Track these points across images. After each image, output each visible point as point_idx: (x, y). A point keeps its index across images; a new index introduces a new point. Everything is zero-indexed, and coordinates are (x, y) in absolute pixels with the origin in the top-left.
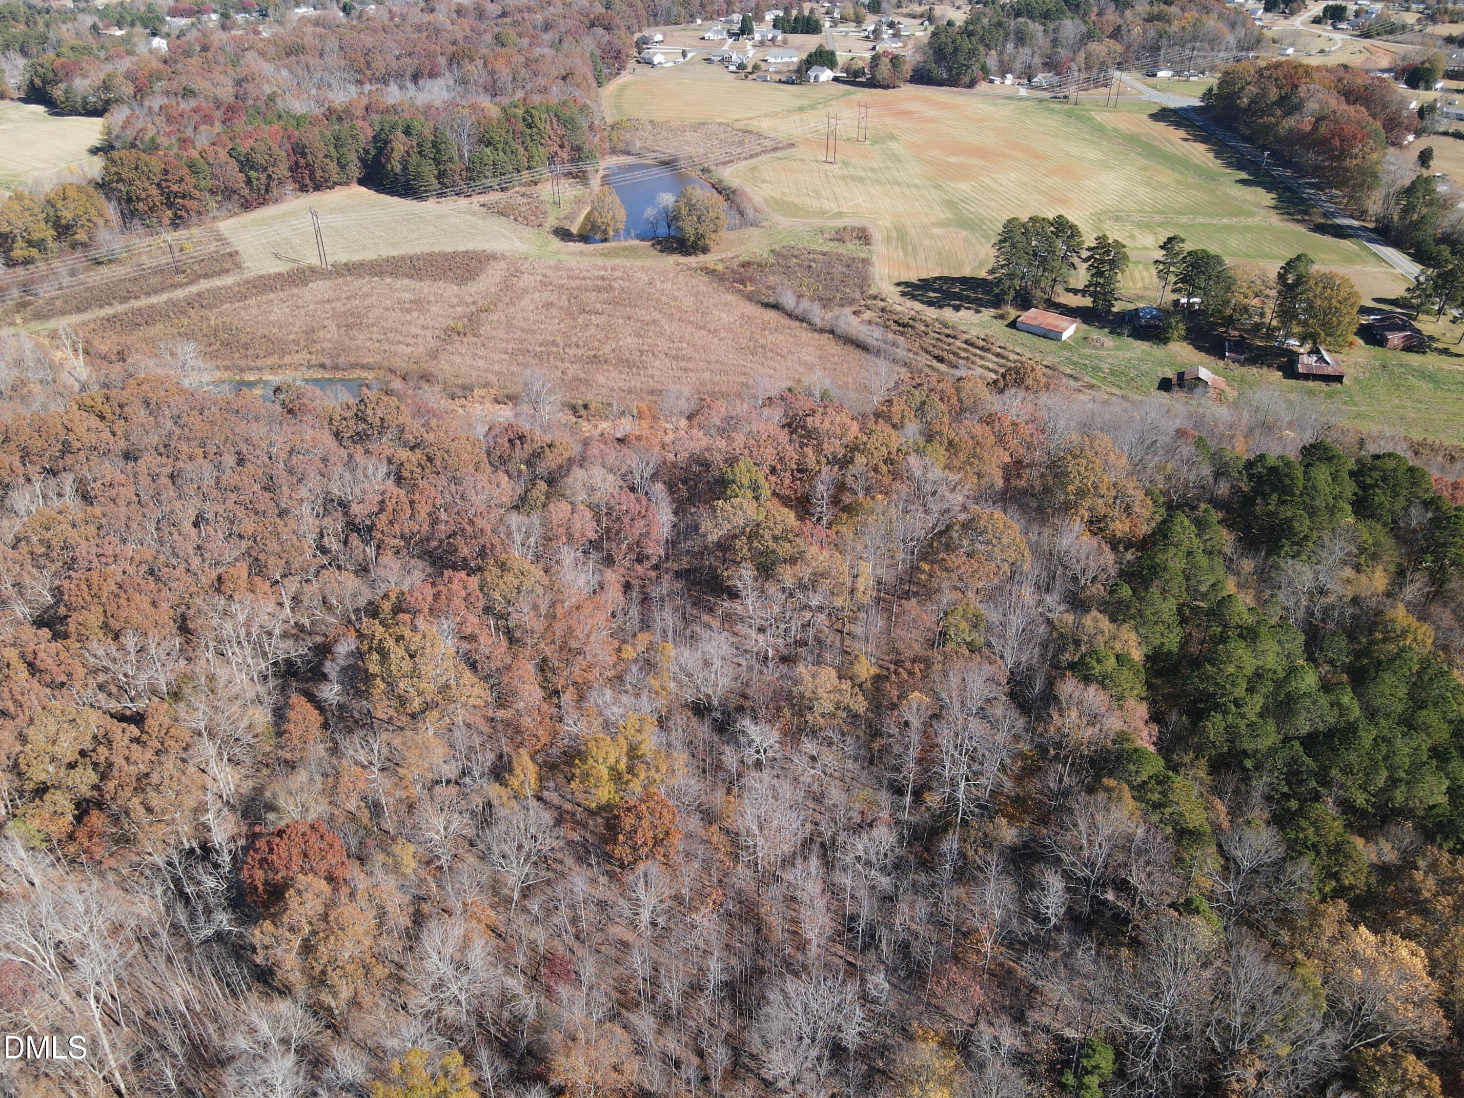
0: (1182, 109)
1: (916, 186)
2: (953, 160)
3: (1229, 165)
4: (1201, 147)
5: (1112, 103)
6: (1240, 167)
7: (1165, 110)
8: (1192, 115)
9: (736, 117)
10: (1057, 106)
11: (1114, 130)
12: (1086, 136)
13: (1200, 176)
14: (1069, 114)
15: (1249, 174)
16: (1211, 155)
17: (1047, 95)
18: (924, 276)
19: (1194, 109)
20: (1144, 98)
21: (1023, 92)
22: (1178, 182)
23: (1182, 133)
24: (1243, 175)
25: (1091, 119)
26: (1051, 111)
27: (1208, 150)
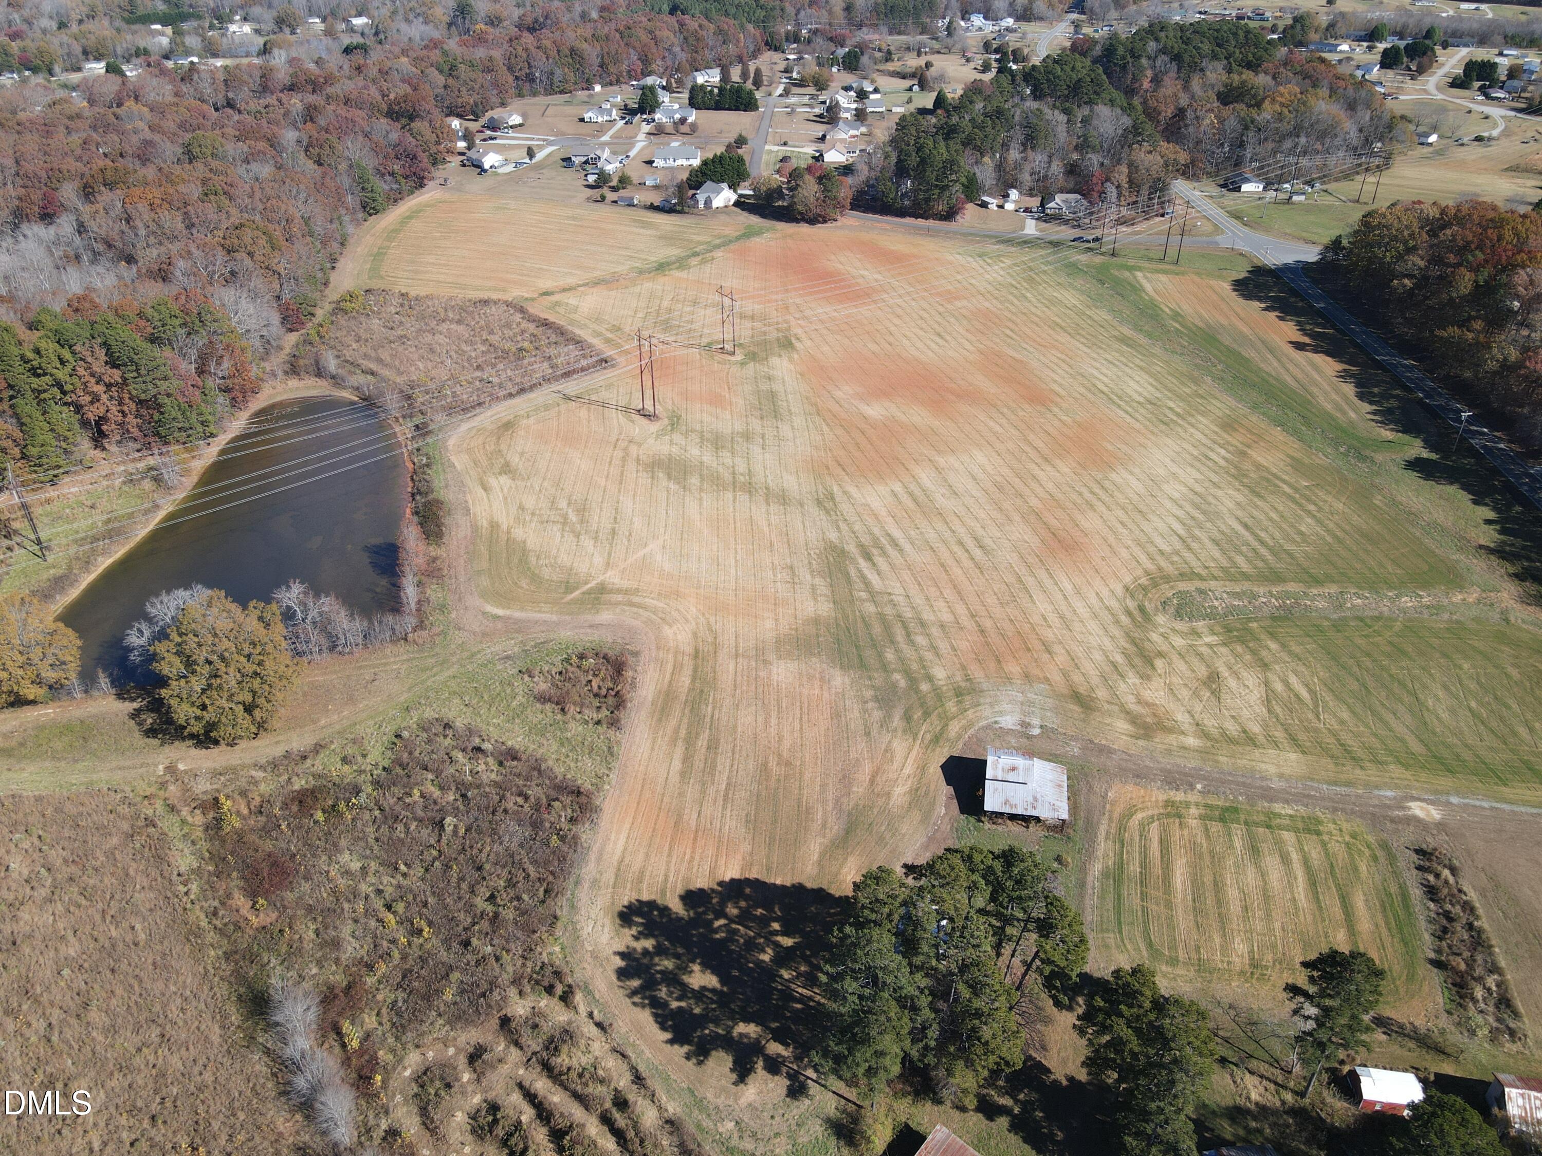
0: (1286, 268)
1: (783, 499)
2: (875, 411)
3: (1387, 417)
4: (1328, 366)
5: (1172, 253)
6: (1408, 427)
7: (1259, 272)
8: (1305, 284)
9: (547, 284)
10: (1083, 258)
11: (1176, 316)
12: (1127, 331)
13: (1336, 444)
14: (1101, 276)
15: (1429, 444)
16: (1349, 389)
17: (1066, 233)
18: (702, 882)
19: (1304, 268)
20: (1224, 241)
21: (1031, 227)
22: (1297, 465)
23: (1289, 330)
24: (1416, 449)
25: (1137, 289)
26: (1073, 269)
27: (1344, 376)
